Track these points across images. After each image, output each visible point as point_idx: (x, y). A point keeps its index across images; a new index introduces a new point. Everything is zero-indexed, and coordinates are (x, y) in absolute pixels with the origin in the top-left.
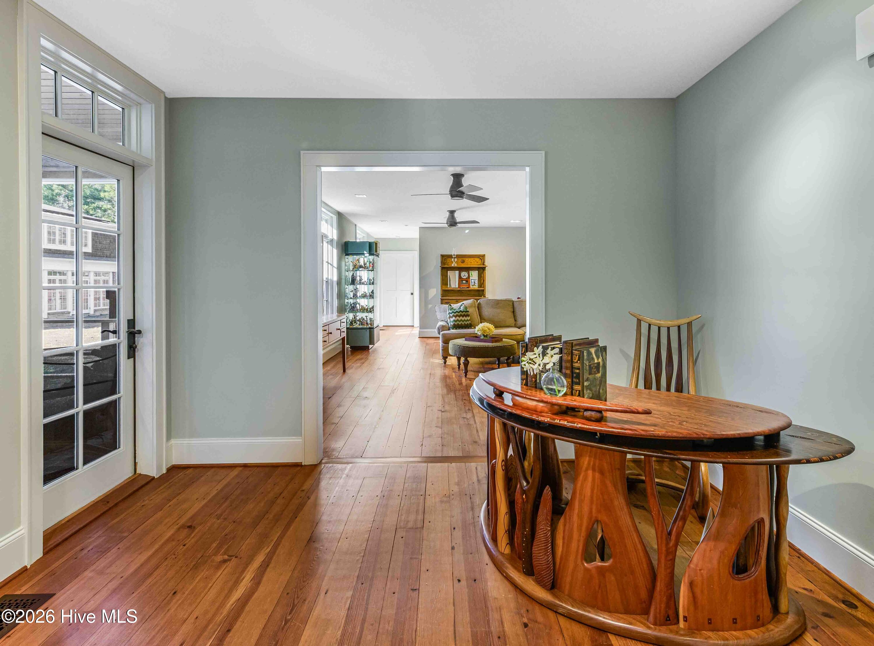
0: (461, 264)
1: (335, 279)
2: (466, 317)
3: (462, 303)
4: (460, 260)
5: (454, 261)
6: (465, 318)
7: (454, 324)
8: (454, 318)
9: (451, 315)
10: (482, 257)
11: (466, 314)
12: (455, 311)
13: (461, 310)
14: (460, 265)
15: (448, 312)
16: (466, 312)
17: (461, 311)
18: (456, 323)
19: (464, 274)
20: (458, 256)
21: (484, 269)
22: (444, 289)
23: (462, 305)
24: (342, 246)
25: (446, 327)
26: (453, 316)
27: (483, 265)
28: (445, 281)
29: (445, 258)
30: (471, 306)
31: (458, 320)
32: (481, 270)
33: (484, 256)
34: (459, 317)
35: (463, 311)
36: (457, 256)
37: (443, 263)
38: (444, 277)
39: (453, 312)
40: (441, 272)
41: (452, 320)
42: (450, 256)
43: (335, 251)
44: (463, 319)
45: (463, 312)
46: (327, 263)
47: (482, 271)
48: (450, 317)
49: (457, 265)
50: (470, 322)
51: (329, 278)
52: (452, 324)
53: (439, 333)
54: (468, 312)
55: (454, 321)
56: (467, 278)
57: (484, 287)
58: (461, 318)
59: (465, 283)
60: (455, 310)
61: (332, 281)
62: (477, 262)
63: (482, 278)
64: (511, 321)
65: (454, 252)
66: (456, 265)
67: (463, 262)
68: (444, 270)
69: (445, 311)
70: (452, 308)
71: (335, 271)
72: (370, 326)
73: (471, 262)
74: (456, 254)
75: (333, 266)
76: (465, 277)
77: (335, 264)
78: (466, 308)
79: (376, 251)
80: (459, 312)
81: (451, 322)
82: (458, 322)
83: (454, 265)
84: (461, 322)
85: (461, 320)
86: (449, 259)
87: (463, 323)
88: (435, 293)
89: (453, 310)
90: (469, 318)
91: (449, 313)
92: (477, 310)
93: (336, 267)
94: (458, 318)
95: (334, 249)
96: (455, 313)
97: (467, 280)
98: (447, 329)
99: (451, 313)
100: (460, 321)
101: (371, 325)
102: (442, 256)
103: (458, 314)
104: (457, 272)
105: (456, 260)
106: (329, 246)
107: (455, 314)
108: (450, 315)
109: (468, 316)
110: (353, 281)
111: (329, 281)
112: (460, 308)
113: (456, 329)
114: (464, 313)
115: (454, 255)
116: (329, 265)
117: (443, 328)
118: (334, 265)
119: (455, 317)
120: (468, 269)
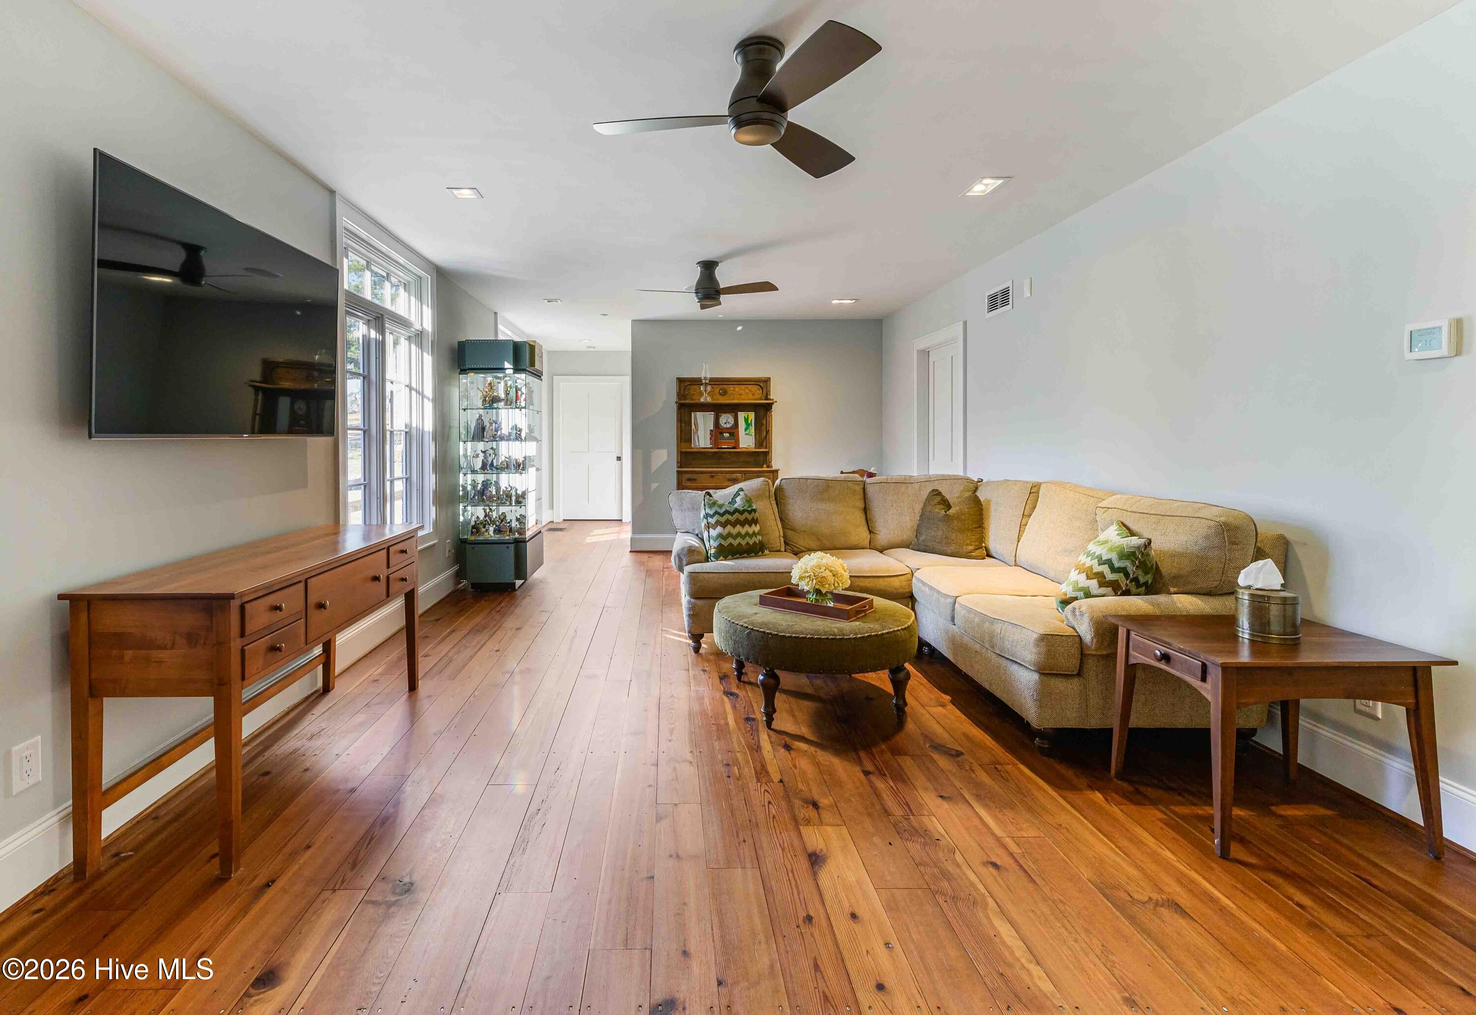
0: (718, 396)
1: (429, 426)
2: (750, 526)
3: (736, 487)
4: (717, 390)
5: (706, 391)
6: (747, 529)
7: (721, 545)
8: (719, 529)
9: (712, 521)
10: (763, 384)
11: (750, 517)
12: (722, 511)
13: (736, 506)
14: (718, 399)
15: (703, 513)
16: (750, 512)
17: (736, 510)
18: (725, 543)
19: (726, 420)
20: (714, 382)
21: (768, 407)
22: (684, 450)
23: (737, 494)
24: (452, 350)
25: (699, 553)
26: (718, 523)
27: (767, 399)
28: (685, 433)
29: (686, 385)
30: (760, 494)
31: (729, 535)
32: (763, 410)
33: (767, 381)
34: (734, 525)
35: (744, 511)
36: (712, 380)
37: (681, 394)
38: (683, 425)
39: (716, 513)
40: (678, 413)
41: (714, 533)
42: (697, 382)
43: (428, 359)
44: (743, 531)
45: (742, 513)
46: (407, 389)
47: (762, 412)
48: (708, 526)
49: (712, 398)
50: (760, 538)
51: (414, 425)
52: (714, 544)
53: (681, 569)
54: (754, 511)
55: (720, 536)
56: (731, 428)
57: (769, 445)
58: (738, 528)
59: (728, 438)
60: (721, 506)
61: (421, 433)
62: (753, 395)
63: (764, 428)
64: (861, 534)
65: (705, 372)
66: (709, 400)
67: (724, 393)
68: (682, 410)
69: (695, 508)
70: (714, 503)
71: (429, 407)
72: (517, 535)
73: (740, 395)
74: (709, 376)
75: (423, 396)
76: (728, 426)
77: (429, 391)
78: (749, 501)
79: (532, 364)
80: (732, 514)
81: (712, 539)
82: (730, 540)
83: (705, 399)
84: (739, 540)
85: (739, 534)
86: (694, 387)
87: (743, 543)
88: (665, 458)
89: (716, 508)
90: (757, 528)
91: (707, 516)
92: (775, 506)
93: (431, 397)
94: (729, 528)
95: (425, 354)
96: (722, 515)
97: (732, 431)
98: (703, 558)
99: (712, 516)
100: (735, 537)
101: (520, 534)
102: (680, 381)
103: (730, 517)
104: (710, 416)
105: (709, 388)
106: (413, 347)
107: (723, 519)
108: (710, 520)
109: (755, 522)
110: (480, 433)
111: (414, 432)
112: (733, 501)
113: (726, 558)
114: (746, 515)
115: (705, 378)
116: (414, 393)
117: (691, 555)
118: (425, 393)
119: (724, 525)
120: (734, 409)
